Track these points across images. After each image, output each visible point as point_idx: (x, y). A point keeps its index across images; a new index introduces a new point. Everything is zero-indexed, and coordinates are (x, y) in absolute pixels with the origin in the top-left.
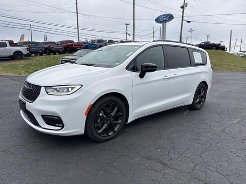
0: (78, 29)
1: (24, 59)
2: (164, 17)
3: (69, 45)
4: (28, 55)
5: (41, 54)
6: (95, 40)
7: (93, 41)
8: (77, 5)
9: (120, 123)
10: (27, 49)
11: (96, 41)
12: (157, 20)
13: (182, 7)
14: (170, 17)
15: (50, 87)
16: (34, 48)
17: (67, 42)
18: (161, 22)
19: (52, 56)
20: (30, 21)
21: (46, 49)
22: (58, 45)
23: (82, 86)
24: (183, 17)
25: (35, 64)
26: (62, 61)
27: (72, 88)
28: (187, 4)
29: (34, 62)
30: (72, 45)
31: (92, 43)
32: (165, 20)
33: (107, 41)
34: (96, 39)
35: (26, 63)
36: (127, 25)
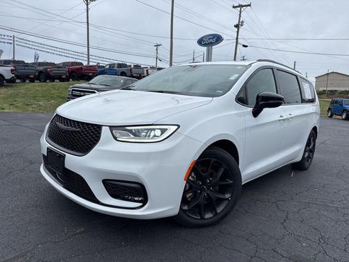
0: (88, 48)
1: (6, 86)
2: (209, 39)
3: (77, 69)
4: (12, 81)
5: (32, 81)
6: (114, 64)
7: (111, 66)
8: (87, 11)
9: (228, 199)
10: (12, 70)
11: (116, 65)
12: (200, 42)
13: (237, 26)
14: (217, 39)
15: (122, 127)
16: (22, 71)
17: (73, 64)
18: (205, 45)
19: (49, 84)
20: (13, 30)
21: (40, 72)
22: (60, 67)
23: (179, 126)
24: (237, 39)
25: (24, 94)
26: (73, 90)
27: (163, 131)
28: (242, 22)
29: (23, 91)
30: (82, 68)
31: (110, 67)
32: (211, 43)
33: (132, 67)
34: (117, 62)
35: (10, 92)
36: (158, 45)
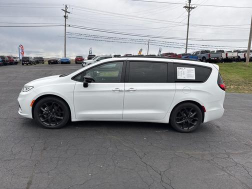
20: (148, 36)
23: (33, 87)
